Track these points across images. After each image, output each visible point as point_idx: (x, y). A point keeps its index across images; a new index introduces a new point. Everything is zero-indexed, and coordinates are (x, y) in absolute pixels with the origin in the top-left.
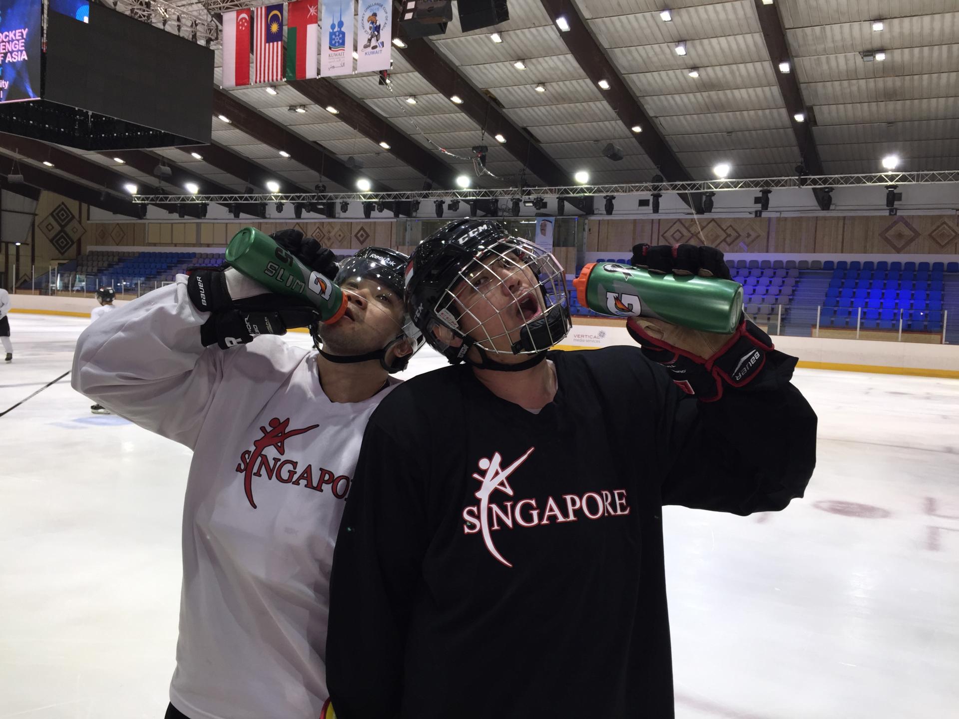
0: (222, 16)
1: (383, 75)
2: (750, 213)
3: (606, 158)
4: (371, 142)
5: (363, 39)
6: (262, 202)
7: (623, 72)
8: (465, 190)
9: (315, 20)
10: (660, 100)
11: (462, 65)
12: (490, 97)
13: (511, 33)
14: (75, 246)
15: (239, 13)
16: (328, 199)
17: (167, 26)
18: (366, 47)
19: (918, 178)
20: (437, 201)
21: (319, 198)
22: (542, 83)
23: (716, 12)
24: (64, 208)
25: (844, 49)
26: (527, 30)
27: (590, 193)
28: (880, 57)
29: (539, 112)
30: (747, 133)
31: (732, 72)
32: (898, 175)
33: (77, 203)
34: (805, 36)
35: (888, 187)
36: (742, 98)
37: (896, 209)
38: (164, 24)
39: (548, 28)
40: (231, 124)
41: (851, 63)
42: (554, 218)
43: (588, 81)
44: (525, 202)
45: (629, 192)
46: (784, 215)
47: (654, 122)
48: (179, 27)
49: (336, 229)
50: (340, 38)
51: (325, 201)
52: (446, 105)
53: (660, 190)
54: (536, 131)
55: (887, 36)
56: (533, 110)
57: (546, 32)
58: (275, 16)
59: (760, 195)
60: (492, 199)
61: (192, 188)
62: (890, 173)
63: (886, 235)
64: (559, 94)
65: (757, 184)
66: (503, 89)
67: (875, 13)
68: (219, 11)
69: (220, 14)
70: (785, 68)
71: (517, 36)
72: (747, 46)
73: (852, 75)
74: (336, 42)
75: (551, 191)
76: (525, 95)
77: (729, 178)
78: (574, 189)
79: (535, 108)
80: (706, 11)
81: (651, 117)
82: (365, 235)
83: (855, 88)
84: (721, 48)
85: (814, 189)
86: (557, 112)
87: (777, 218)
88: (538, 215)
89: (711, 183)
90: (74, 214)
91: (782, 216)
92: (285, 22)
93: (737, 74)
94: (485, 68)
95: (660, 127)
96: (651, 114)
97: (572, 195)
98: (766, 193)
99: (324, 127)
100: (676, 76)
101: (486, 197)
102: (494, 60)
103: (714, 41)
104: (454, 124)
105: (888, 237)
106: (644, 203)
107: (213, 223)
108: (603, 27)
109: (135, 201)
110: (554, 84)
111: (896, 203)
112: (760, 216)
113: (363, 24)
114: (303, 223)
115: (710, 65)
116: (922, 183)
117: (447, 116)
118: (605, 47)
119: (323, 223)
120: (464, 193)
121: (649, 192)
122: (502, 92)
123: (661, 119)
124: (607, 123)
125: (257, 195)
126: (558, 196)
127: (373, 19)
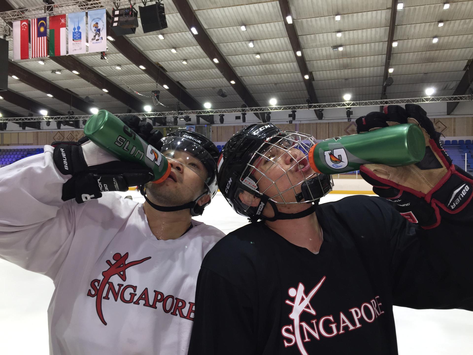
0: (12, 23)
1: (103, 55)
2: (287, 122)
3: (219, 96)
4: (98, 89)
5: (91, 36)
6: (38, 121)
7: (225, 55)
9: (64, 25)
10: (243, 69)
11: (144, 50)
12: (159, 66)
13: (169, 35)
15: (22, 22)
16: (75, 119)
18: (93, 39)
19: (360, 104)
22: (186, 60)
23: (267, 27)
25: (325, 45)
26: (177, 33)
27: (212, 113)
28: (341, 49)
29: (184, 74)
30: (283, 84)
31: (275, 56)
32: (351, 103)
34: (307, 39)
35: (347, 108)
36: (281, 68)
37: (351, 119)
39: (187, 33)
40: (20, 80)
41: (328, 52)
42: (195, 126)
43: (208, 59)
44: (180, 118)
45: (231, 112)
46: (302, 122)
47: (241, 79)
49: (80, 134)
50: (79, 35)
51: (73, 120)
52: (137, 70)
53: (246, 111)
54: (183, 83)
55: (343, 39)
56: (182, 73)
57: (186, 35)
58: (42, 23)
59: (291, 113)
60: (163, 117)
62: (348, 102)
63: (347, 131)
64: (194, 65)
65: (289, 108)
67: (337, 29)
69: (11, 22)
70: (299, 54)
71: (172, 36)
72: (282, 43)
73: (329, 58)
74: (76, 37)
75: (193, 112)
76: (177, 66)
77: (277, 105)
78: (204, 111)
79: (183, 72)
80: (262, 27)
81: (239, 77)
83: (330, 63)
84: (270, 44)
85: (314, 110)
86: (194, 74)
87: (299, 124)
88: (187, 125)
89: (269, 108)
91: (301, 123)
92: (48, 27)
93: (278, 57)
94: (156, 52)
95: (243, 81)
96: (239, 75)
97: (203, 114)
98: (294, 112)
99: (72, 81)
100: (250, 57)
101: (160, 116)
102: (161, 48)
103: (266, 41)
104: (142, 80)
105: (348, 131)
106: (238, 118)
107: (11, 133)
108: (214, 33)
110: (191, 60)
111: (351, 116)
112: (292, 123)
113: (91, 28)
114: (62, 131)
115: (265, 52)
116: (362, 106)
117: (138, 75)
118: (216, 43)
119: (73, 131)
120: (148, 114)
121: (240, 112)
122: (165, 63)
123: (244, 77)
124: (218, 79)
125: (35, 117)
126: (196, 115)
127: (96, 26)
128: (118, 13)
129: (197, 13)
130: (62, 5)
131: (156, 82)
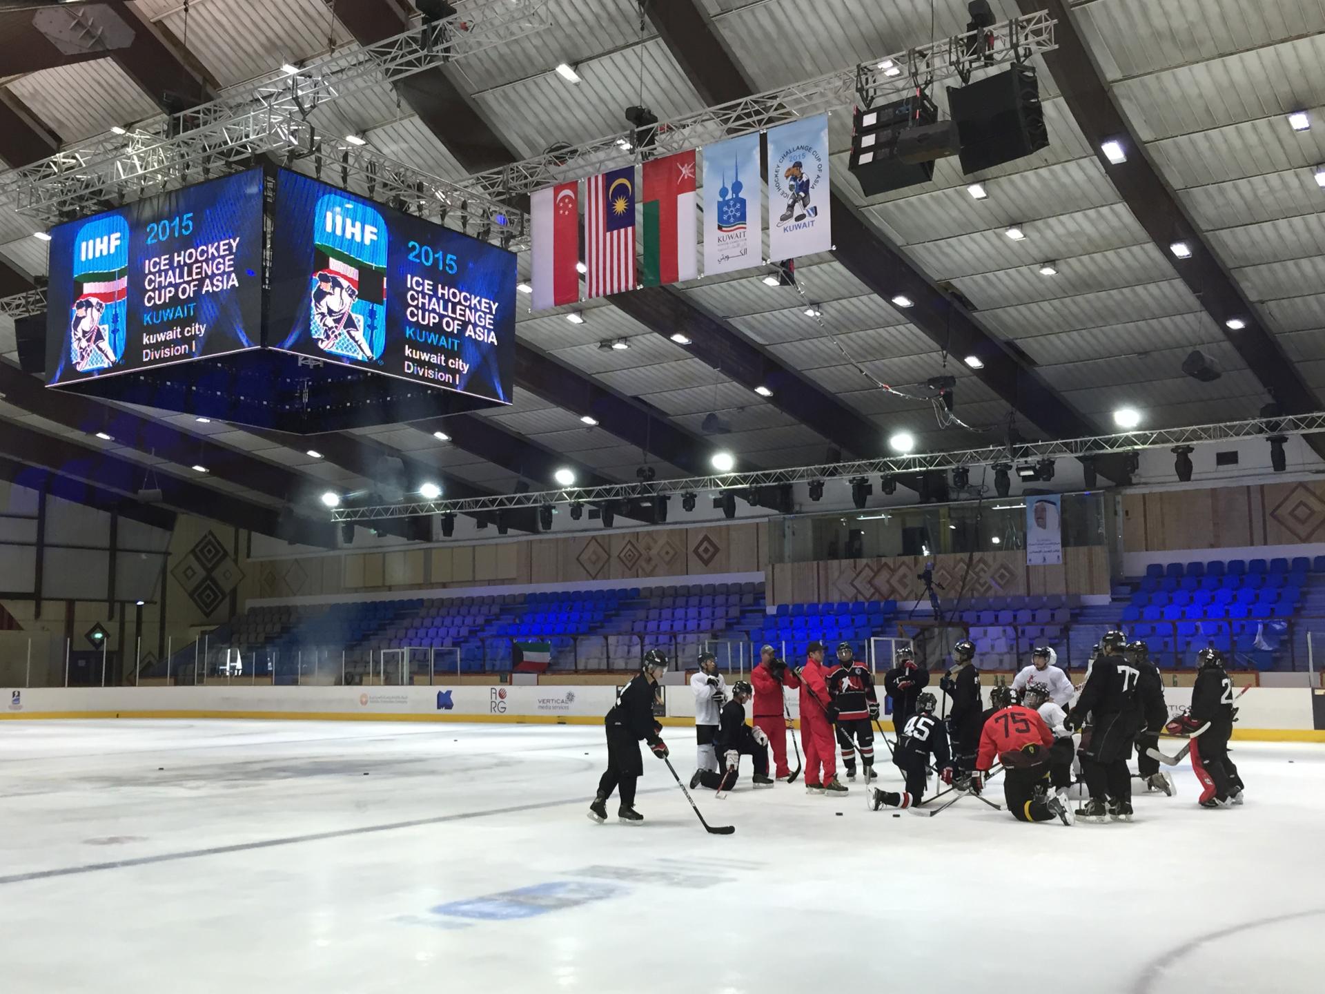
0: (529, 197)
1: (790, 269)
3: (1191, 378)
4: (742, 388)
5: (779, 205)
6: (547, 504)
7: (1204, 226)
8: (905, 456)
9: (692, 185)
10: (1272, 271)
11: (908, 244)
12: (953, 294)
14: (227, 600)
15: (558, 189)
16: (659, 491)
17: (446, 219)
18: (784, 218)
20: (854, 478)
21: (645, 490)
22: (1050, 262)
24: (213, 540)
26: (1032, 171)
27: (1143, 443)
29: (1040, 314)
33: (230, 530)
38: (443, 218)
39: (1085, 162)
42: (1059, 496)
43: (1151, 248)
44: (1019, 469)
47: (1259, 311)
48: (464, 220)
49: (661, 542)
50: (737, 210)
51: (653, 494)
52: (873, 315)
53: (1283, 429)
54: (1030, 346)
56: (1029, 309)
57: (1067, 172)
58: (622, 187)
60: (958, 468)
61: (430, 491)
64: (1081, 277)
66: (978, 278)
68: (523, 191)
69: (526, 195)
71: (1012, 183)
75: (1067, 446)
76: (1018, 285)
78: (1111, 439)
79: (1033, 306)
81: (1252, 303)
82: (711, 549)
86: (1075, 309)
88: (1028, 493)
90: (225, 547)
92: (639, 195)
94: (949, 245)
95: (1269, 317)
96: (1252, 296)
97: (1109, 450)
99: (653, 371)
100: (1307, 225)
102: (967, 229)
106: (1226, 458)
107: (452, 548)
108: (1174, 153)
109: (336, 518)
110: (1073, 260)
113: (777, 182)
114: (603, 536)
117: (870, 332)
118: (1176, 187)
119: (638, 533)
120: (904, 461)
121: (1260, 436)
122: (975, 282)
123: (1272, 304)
124: (1166, 321)
125: (537, 494)
126: (1081, 454)
127: (796, 173)
128: (874, 122)
129: (1118, 90)
130: (684, 122)
131: (939, 348)
